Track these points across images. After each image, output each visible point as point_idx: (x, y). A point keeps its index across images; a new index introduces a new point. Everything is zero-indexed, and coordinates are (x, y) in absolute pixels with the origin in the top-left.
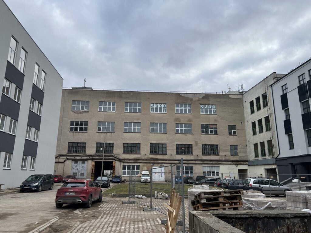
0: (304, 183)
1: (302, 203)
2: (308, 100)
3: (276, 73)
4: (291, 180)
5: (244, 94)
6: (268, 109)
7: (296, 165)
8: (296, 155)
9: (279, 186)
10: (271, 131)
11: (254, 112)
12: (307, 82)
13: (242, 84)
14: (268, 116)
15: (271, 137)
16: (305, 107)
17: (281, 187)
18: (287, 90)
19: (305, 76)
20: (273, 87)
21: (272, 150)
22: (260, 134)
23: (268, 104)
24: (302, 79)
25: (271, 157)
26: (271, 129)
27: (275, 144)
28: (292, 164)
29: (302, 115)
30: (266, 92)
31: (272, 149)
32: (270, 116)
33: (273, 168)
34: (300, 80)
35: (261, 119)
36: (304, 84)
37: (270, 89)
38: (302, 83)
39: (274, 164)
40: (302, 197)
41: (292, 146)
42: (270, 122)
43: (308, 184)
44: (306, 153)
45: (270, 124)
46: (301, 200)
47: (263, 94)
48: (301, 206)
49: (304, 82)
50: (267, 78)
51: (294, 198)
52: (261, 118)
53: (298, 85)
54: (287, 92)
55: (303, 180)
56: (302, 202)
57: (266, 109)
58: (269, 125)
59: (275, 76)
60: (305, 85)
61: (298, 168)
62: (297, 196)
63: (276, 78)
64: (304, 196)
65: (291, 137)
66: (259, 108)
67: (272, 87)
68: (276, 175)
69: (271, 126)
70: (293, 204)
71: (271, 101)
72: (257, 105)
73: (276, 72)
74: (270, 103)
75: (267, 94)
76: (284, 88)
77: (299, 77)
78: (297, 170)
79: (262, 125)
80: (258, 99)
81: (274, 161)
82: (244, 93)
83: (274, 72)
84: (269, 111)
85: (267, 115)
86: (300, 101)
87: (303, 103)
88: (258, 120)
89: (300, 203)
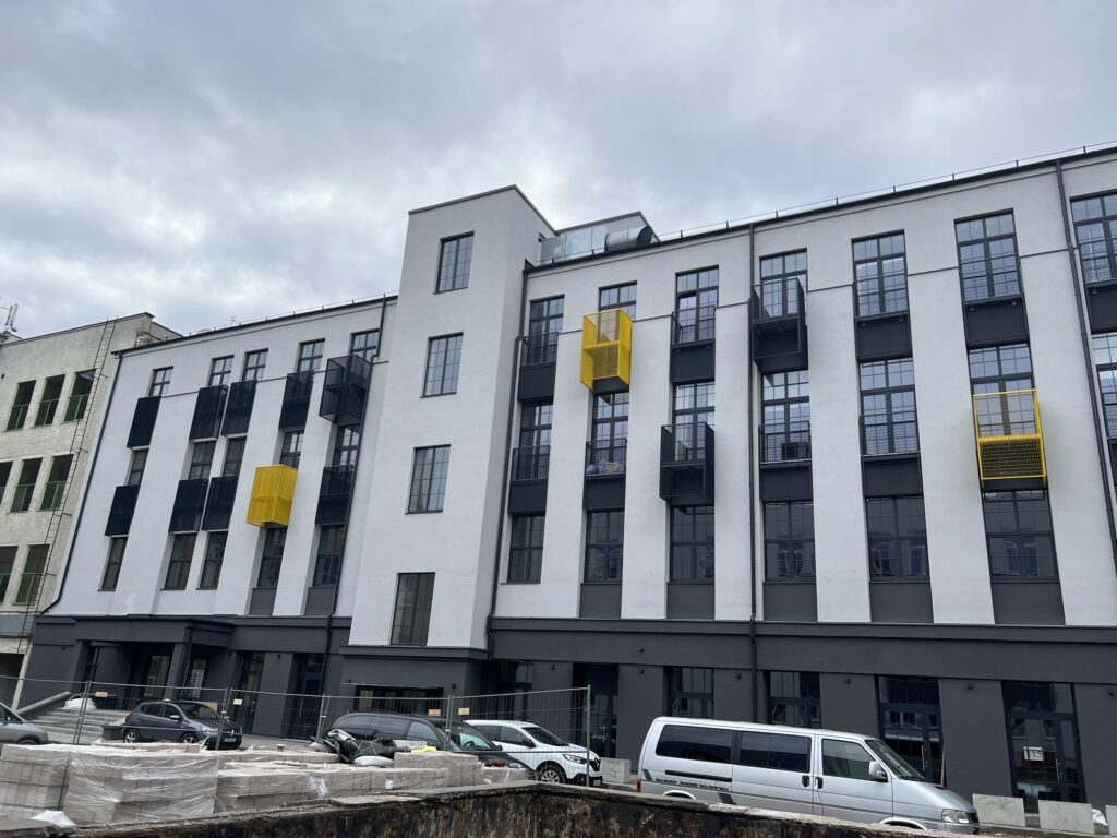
0: (103, 715)
1: (45, 789)
2: (215, 441)
3: (154, 320)
4: (62, 702)
5: (9, 344)
6: (80, 433)
7: (100, 647)
8: (113, 613)
9: (6, 724)
10: (59, 513)
11: (21, 425)
12: (230, 386)
13: (17, 306)
14: (71, 456)
15: (52, 534)
16: (199, 459)
17: (11, 726)
18: (165, 386)
19: (231, 365)
20: (125, 360)
21: (37, 580)
22: (12, 516)
23: (86, 413)
24: (220, 370)
25: (24, 609)
26: (62, 505)
27: (56, 562)
28: (87, 643)
29: (182, 483)
30: (94, 370)
31: (35, 580)
32: (75, 458)
33: (15, 652)
34: (216, 371)
35: (40, 460)
36: (220, 388)
37: (113, 362)
38: (216, 381)
39: (21, 638)
40: (56, 768)
41: (110, 581)
42: (69, 480)
43: (114, 716)
44: (146, 611)
45: (67, 487)
46: (47, 779)
47: (83, 372)
48: (41, 797)
49: (224, 382)
50: (116, 321)
51: (27, 771)
52: (40, 456)
53: (204, 385)
54: (163, 395)
55: (101, 704)
56: (51, 786)
57: (71, 427)
58: (61, 490)
59: (147, 329)
60: (223, 392)
61: (105, 659)
62: (38, 764)
63: (146, 337)
64: (65, 762)
65: (121, 548)
66: (45, 417)
67: (121, 358)
68: (16, 681)
69: (65, 493)
70: (14, 794)
71: (99, 405)
72: (41, 404)
73: (151, 316)
74: (95, 412)
75: (97, 376)
76: (159, 379)
77: (215, 360)
78: (96, 667)
79: (35, 482)
80: (55, 384)
81: (29, 626)
82: (7, 342)
83: (147, 314)
84: (79, 439)
85: (67, 453)
86: (192, 437)
87: (197, 444)
88: (26, 461)
89: (41, 788)
